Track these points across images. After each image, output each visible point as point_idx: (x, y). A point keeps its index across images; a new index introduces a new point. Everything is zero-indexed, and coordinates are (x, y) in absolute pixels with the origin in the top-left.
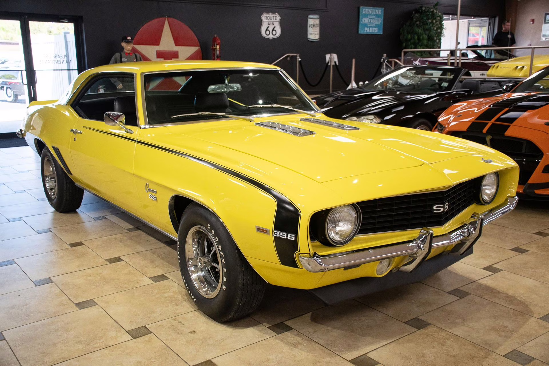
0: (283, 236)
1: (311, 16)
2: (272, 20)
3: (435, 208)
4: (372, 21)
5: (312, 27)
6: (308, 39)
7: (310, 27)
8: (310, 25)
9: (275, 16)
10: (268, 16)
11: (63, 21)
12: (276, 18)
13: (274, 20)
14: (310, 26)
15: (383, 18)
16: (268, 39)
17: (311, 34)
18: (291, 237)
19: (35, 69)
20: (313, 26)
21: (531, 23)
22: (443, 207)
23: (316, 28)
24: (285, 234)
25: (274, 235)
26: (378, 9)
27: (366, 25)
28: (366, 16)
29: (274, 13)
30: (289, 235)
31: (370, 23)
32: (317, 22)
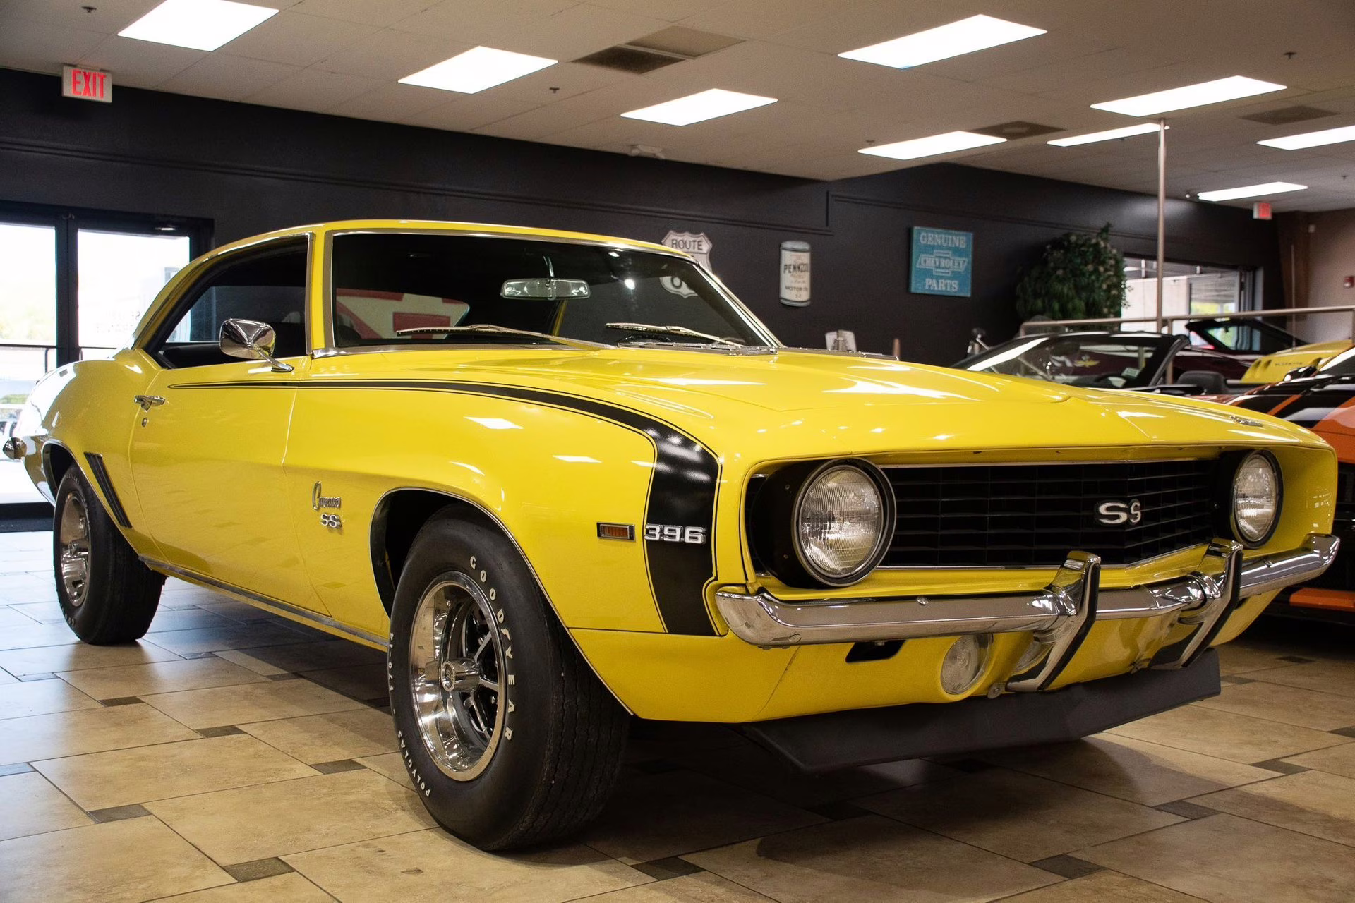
0: (670, 536)
1: (788, 245)
2: (691, 250)
3: (1102, 509)
4: (944, 263)
5: (792, 270)
6: (783, 301)
7: (787, 271)
8: (786, 265)
9: (699, 239)
10: (680, 238)
11: (163, 229)
12: (699, 245)
13: (696, 250)
14: (785, 269)
15: (971, 256)
16: (679, 297)
17: (788, 288)
18: (694, 535)
19: (81, 344)
20: (795, 268)
21: (1348, 285)
22: (1127, 511)
23: (802, 274)
24: (678, 530)
25: (647, 538)
26: (959, 235)
27: (928, 273)
28: (929, 249)
29: (694, 231)
30: (688, 530)
31: (939, 267)
32: (805, 258)
